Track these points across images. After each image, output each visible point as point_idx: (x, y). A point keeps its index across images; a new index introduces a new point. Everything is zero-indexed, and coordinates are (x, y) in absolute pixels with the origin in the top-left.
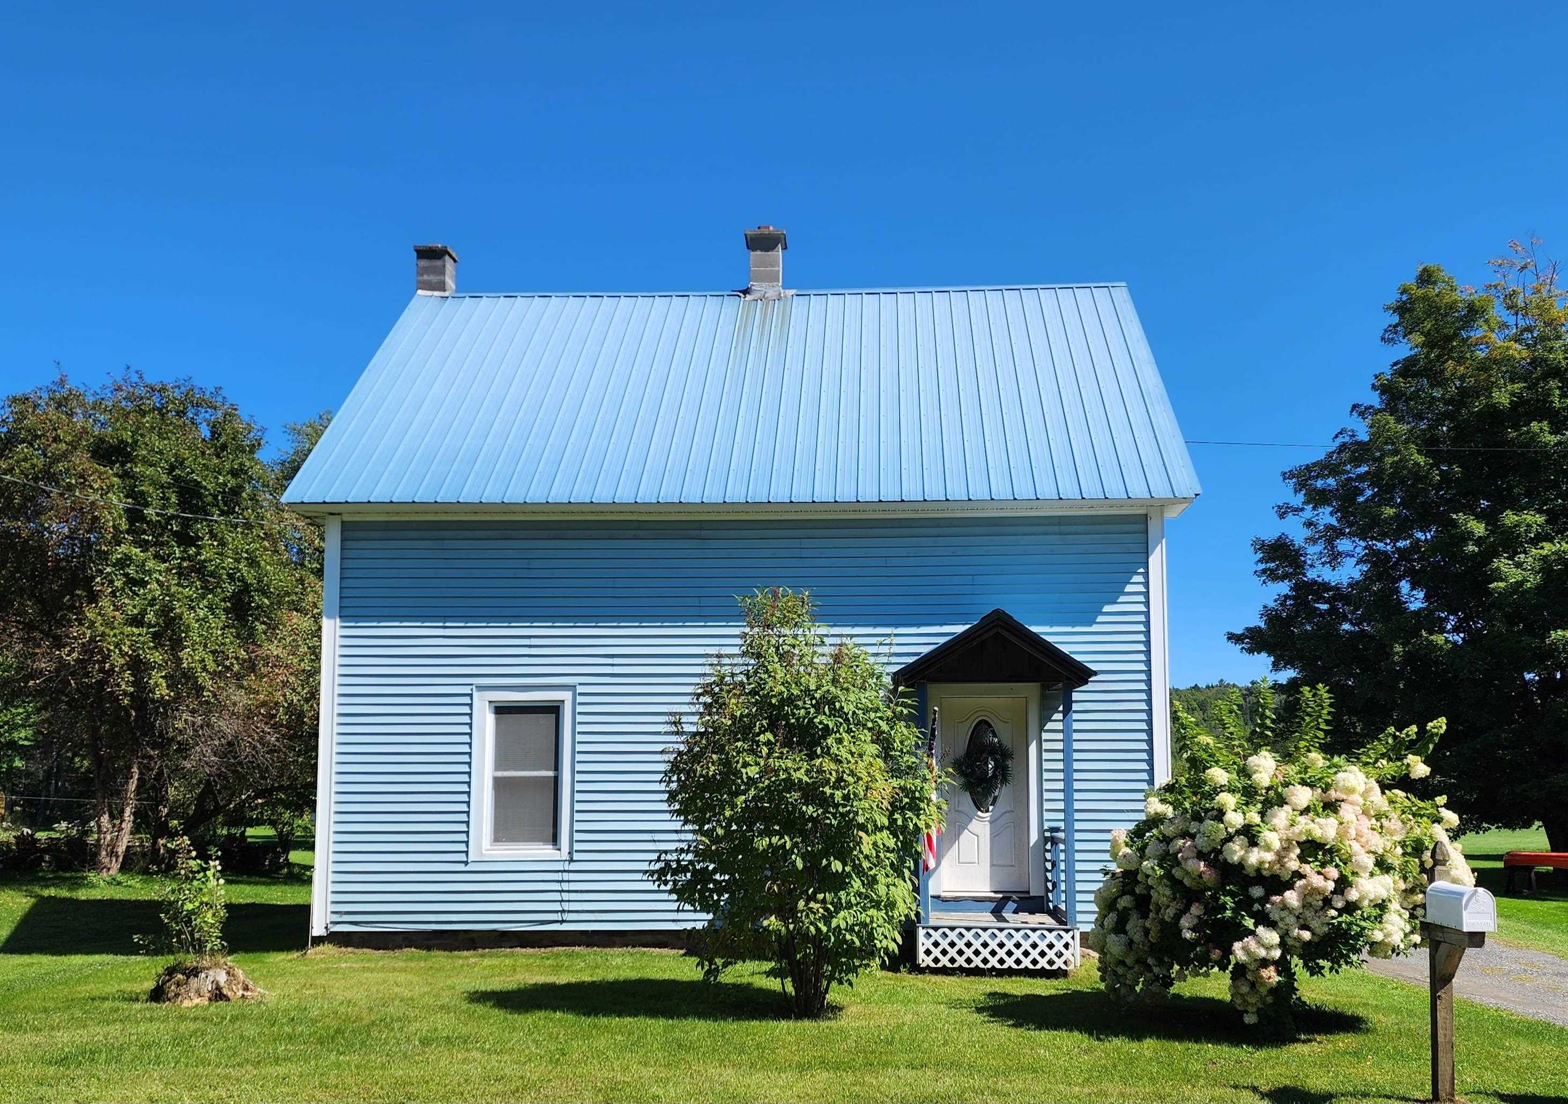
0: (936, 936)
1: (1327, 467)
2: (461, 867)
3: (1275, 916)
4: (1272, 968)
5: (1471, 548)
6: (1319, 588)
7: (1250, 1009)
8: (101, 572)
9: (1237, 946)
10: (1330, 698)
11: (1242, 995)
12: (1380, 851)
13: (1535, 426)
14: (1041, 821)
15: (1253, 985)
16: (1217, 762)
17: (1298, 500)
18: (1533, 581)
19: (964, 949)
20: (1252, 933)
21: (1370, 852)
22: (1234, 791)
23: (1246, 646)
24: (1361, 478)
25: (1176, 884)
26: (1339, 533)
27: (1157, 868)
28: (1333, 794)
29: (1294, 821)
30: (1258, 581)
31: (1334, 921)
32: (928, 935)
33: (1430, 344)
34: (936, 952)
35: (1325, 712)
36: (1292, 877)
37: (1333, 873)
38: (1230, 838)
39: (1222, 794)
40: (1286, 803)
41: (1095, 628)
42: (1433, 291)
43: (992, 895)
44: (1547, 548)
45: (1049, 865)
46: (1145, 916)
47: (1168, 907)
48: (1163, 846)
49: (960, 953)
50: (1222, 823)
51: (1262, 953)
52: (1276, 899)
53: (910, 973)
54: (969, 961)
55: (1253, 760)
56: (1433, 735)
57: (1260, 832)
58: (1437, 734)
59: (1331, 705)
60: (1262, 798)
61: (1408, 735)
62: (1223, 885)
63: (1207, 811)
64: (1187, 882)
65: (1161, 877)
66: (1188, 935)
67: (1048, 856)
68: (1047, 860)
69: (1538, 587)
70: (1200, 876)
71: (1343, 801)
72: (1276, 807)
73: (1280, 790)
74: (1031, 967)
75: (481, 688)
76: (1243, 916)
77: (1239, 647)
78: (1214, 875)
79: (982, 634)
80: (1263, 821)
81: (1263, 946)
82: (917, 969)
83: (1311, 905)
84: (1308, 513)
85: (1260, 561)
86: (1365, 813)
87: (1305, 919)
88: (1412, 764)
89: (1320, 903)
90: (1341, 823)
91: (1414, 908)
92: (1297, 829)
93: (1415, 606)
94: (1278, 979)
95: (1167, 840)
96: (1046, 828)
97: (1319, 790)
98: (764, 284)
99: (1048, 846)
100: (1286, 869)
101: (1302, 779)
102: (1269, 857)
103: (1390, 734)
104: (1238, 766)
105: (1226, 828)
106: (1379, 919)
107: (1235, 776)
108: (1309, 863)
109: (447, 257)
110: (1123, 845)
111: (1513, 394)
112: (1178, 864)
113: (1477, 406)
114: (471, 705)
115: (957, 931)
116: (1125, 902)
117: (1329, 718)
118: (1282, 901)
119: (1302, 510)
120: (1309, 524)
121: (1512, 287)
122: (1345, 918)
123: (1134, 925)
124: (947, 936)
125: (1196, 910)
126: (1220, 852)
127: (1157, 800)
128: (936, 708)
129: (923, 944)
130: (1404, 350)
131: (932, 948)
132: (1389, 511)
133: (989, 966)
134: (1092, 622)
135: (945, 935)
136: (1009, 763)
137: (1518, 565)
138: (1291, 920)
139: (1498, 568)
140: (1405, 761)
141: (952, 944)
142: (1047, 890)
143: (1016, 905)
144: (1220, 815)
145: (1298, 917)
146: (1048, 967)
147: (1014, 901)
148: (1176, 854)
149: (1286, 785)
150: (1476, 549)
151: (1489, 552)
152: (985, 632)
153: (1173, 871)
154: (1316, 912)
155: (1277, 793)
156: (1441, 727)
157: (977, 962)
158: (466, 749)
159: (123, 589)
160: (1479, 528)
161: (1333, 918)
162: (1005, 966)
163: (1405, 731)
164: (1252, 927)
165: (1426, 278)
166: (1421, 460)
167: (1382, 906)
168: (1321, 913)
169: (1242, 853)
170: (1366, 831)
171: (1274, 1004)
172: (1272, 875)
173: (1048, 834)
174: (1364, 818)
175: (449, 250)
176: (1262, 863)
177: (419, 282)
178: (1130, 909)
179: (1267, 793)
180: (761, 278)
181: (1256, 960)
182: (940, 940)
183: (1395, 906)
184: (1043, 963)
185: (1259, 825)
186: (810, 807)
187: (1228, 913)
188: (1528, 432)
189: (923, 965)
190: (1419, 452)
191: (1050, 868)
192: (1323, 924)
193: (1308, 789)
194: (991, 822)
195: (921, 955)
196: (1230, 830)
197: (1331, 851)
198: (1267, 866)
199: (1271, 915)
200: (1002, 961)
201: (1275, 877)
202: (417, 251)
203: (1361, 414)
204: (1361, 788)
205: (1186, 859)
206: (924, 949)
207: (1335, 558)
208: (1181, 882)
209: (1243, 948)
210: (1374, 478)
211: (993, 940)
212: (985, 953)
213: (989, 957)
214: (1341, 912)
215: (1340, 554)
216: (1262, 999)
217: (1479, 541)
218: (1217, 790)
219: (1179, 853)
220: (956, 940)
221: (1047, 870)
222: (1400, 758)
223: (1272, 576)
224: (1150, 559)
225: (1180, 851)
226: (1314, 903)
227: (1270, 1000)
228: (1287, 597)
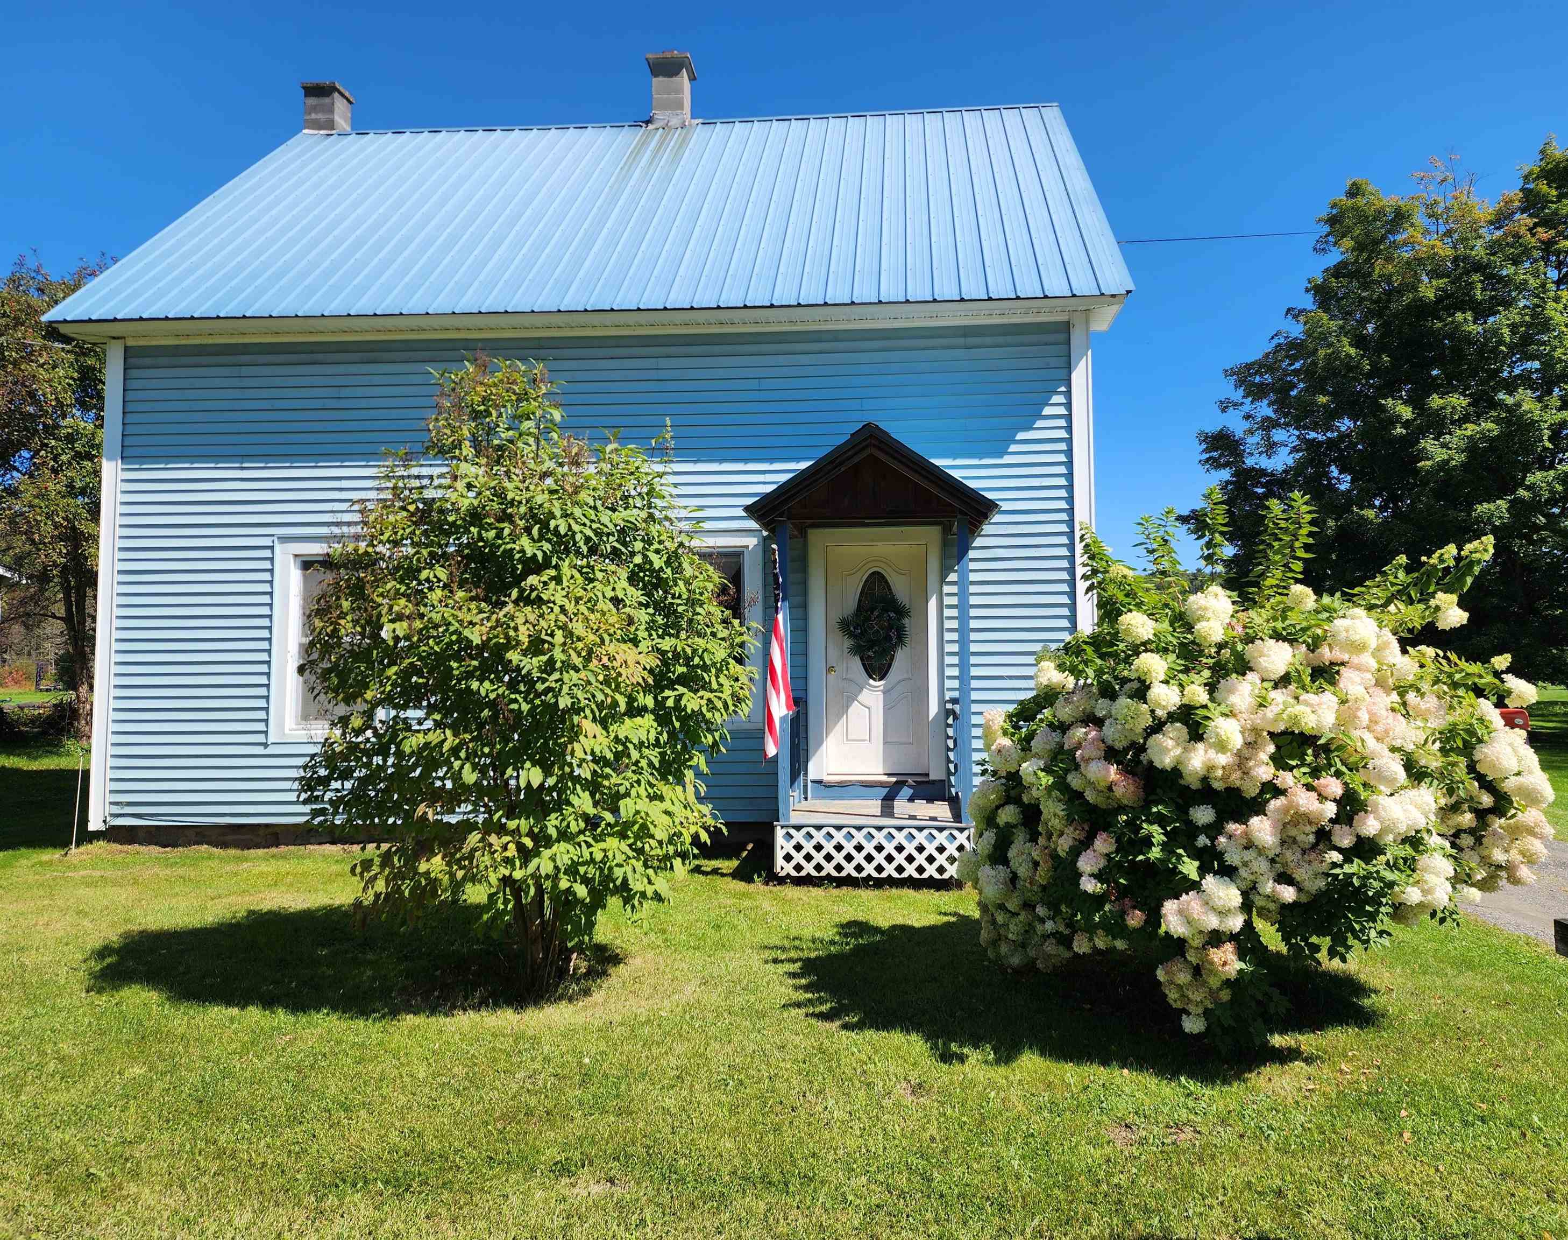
0: (799, 836)
1: (1262, 366)
2: (259, 750)
3: (1233, 857)
4: (1229, 947)
5: (1399, 430)
6: (1258, 474)
7: (1191, 1008)
8: (46, 445)
9: (1170, 907)
10: (1309, 512)
11: (1180, 987)
12: (1410, 747)
13: (1459, 316)
14: (941, 689)
15: (1197, 971)
16: (1139, 605)
17: (1238, 395)
18: (1459, 459)
19: (834, 853)
20: (1195, 886)
21: (1393, 750)
22: (1166, 650)
23: (1192, 527)
24: (1297, 373)
25: (1073, 798)
26: (1275, 424)
27: (1041, 774)
28: (1326, 654)
29: (1264, 698)
30: (1201, 469)
31: (1337, 871)
32: (789, 836)
33: (1360, 247)
34: (798, 858)
35: (1304, 531)
36: (1262, 792)
37: (1334, 787)
38: (1157, 727)
39: (1143, 656)
40: (1251, 669)
41: (1007, 459)
42: (1361, 201)
43: (885, 778)
44: (1470, 429)
45: (951, 743)
46: (1034, 838)
47: (1061, 834)
48: (1056, 736)
49: (829, 858)
50: (1145, 702)
51: (1213, 922)
52: (1232, 827)
53: (766, 883)
54: (839, 868)
55: (1196, 601)
56: (1471, 564)
57: (1208, 718)
58: (1479, 562)
59: (1312, 523)
60: (1211, 661)
61: (1442, 561)
62: (1147, 804)
63: (1124, 681)
64: (1090, 796)
65: (1049, 789)
66: (1090, 886)
67: (950, 732)
68: (948, 737)
69: (1463, 465)
70: (1110, 788)
71: (1343, 664)
72: (1234, 676)
73: (1239, 647)
74: (916, 875)
75: (284, 539)
76: (1179, 857)
77: (1185, 527)
78: (1132, 788)
79: (852, 457)
80: (1212, 699)
81: (1213, 909)
82: (773, 878)
83: (1294, 841)
84: (1247, 407)
85: (1205, 451)
86: (1379, 683)
87: (1285, 865)
88: (1443, 606)
89: (1312, 838)
90: (1343, 702)
91: (1456, 835)
92: (1270, 712)
93: (1343, 487)
94: (1241, 965)
95: (1063, 728)
96: (947, 698)
97: (1304, 648)
98: (667, 113)
99: (950, 721)
100: (1252, 779)
101: (1274, 630)
102: (1223, 759)
103: (1400, 565)
104: (1173, 610)
105: (1153, 711)
106: (1410, 865)
107: (1165, 626)
108: (1291, 769)
109: (336, 95)
110: (1000, 732)
111: (1438, 289)
112: (1077, 767)
113: (1407, 299)
114: (271, 560)
115: (824, 831)
116: (1007, 815)
117: (1311, 541)
118: (1246, 834)
119: (1242, 403)
120: (1248, 417)
121: (1434, 196)
122: (1355, 867)
123: (1019, 851)
124: (812, 837)
125: (1103, 844)
126: (1142, 749)
127: (1052, 665)
128: (774, 546)
129: (781, 845)
130: (1334, 257)
131: (793, 853)
132: (1322, 399)
133: (864, 874)
134: (1003, 453)
135: (809, 836)
136: (906, 621)
137: (1445, 446)
138: (1261, 866)
139: (1425, 448)
140: (1433, 603)
141: (818, 848)
142: (949, 773)
143: (911, 791)
144: (1141, 691)
145: (1273, 861)
146: (937, 876)
147: (910, 786)
148: (1072, 752)
149: (1249, 640)
150: (1404, 431)
151: (1416, 431)
152: (856, 454)
153: (1070, 778)
154: (1304, 852)
155: (1234, 652)
156: (1486, 550)
157: (849, 869)
158: (265, 611)
159: (70, 464)
160: (1407, 412)
161: (1334, 865)
162: (884, 875)
163: (1437, 554)
164: (1194, 876)
165: (1355, 190)
166: (1352, 351)
167: (1414, 841)
168: (1313, 856)
169: (1178, 751)
170: (1384, 713)
171: (1232, 1001)
172: (1228, 789)
173: (949, 706)
174: (1379, 692)
175: (337, 85)
176: (1211, 768)
177: (306, 121)
178: (1015, 826)
179: (1218, 653)
180: (665, 106)
181: (1201, 932)
182: (803, 842)
183: (1434, 841)
184: (931, 871)
185: (1205, 707)
186: (487, 684)
187: (1155, 853)
188: (1453, 322)
189: (783, 874)
190: (1351, 345)
191: (951, 746)
192: (1316, 875)
193: (1286, 645)
194: (885, 692)
195: (780, 861)
196: (1160, 713)
197: (1326, 749)
198: (1219, 773)
199: (1227, 857)
200: (879, 869)
201: (1233, 793)
202: (304, 88)
203: (1295, 317)
204: (1373, 643)
205: (1088, 761)
206: (784, 853)
207: (1271, 448)
208: (1080, 795)
209: (1181, 912)
210: (1308, 373)
211: (869, 841)
212: (859, 858)
213: (864, 863)
214: (1348, 855)
215: (1275, 444)
216: (1212, 993)
217: (1406, 424)
218: (1137, 649)
219: (1077, 749)
220: (823, 842)
221: (949, 749)
222: (1425, 598)
223: (1215, 464)
224: (1074, 376)
225: (1079, 746)
226: (1301, 838)
227: (1225, 995)
228: (1227, 482)
